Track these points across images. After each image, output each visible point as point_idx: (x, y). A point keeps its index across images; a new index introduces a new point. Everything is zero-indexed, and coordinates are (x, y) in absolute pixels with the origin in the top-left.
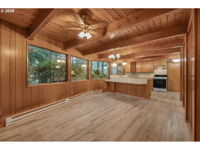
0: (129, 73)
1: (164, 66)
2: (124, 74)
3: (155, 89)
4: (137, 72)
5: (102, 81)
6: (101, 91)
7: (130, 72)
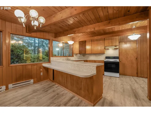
0: (78, 55)
1: (116, 46)
2: (73, 56)
3: (106, 74)
4: (87, 53)
5: (35, 67)
6: (32, 81)
7: (78, 53)
